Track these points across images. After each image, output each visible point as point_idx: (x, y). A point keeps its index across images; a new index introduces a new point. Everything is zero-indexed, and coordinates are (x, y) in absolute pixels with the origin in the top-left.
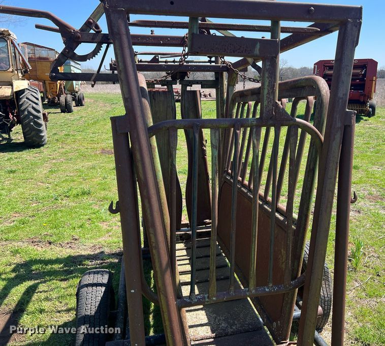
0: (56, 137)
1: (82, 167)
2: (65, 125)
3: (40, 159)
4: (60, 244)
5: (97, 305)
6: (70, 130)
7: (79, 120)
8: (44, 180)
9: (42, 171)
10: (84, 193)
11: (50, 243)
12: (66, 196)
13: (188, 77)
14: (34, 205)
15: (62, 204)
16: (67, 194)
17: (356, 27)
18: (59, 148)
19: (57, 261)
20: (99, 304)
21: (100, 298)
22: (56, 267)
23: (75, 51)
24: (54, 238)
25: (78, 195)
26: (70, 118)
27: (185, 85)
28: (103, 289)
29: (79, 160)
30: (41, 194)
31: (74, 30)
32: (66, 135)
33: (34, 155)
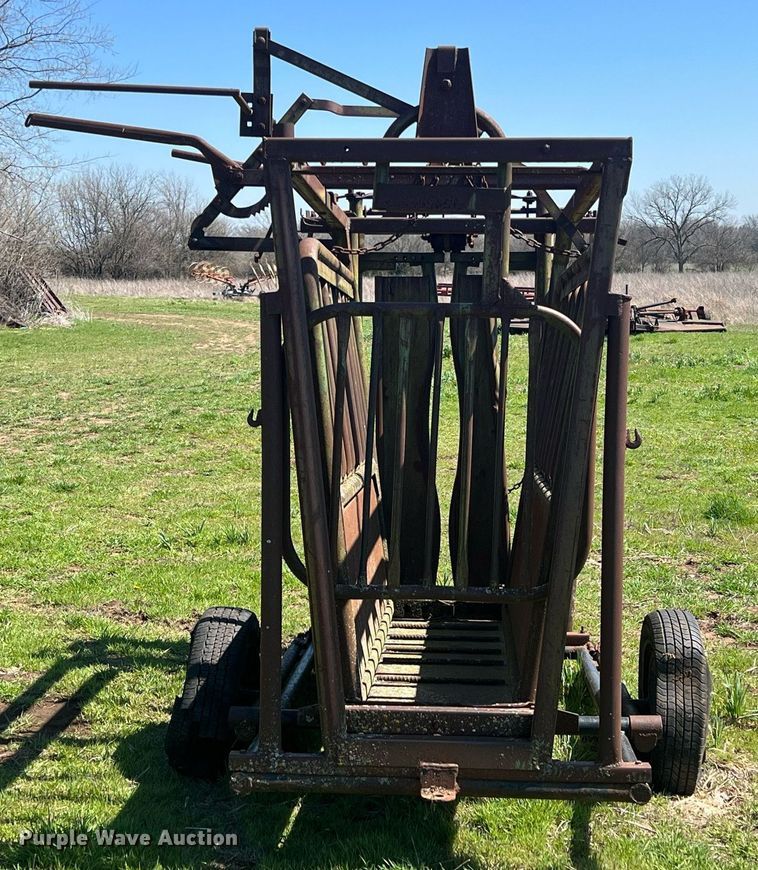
0: (178, 420)
1: (238, 490)
2: (205, 391)
3: (132, 468)
4: (166, 621)
5: (224, 649)
6: (217, 405)
7: (247, 380)
8: (140, 510)
9: (135, 493)
10: (231, 540)
11: (145, 619)
12: (189, 543)
13: (472, 246)
14: (114, 555)
15: (178, 558)
16: (192, 539)
17: (622, 167)
18: (183, 446)
19: (158, 644)
20: (228, 648)
21: (231, 640)
22: (155, 652)
23: (232, 201)
24: (155, 609)
25: (217, 541)
26: (222, 374)
27: (462, 263)
28: (238, 628)
29: (230, 476)
30: (132, 535)
31: (234, 167)
32: (205, 417)
33: (118, 458)
